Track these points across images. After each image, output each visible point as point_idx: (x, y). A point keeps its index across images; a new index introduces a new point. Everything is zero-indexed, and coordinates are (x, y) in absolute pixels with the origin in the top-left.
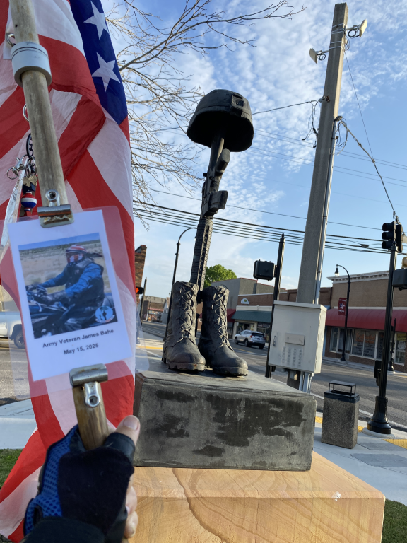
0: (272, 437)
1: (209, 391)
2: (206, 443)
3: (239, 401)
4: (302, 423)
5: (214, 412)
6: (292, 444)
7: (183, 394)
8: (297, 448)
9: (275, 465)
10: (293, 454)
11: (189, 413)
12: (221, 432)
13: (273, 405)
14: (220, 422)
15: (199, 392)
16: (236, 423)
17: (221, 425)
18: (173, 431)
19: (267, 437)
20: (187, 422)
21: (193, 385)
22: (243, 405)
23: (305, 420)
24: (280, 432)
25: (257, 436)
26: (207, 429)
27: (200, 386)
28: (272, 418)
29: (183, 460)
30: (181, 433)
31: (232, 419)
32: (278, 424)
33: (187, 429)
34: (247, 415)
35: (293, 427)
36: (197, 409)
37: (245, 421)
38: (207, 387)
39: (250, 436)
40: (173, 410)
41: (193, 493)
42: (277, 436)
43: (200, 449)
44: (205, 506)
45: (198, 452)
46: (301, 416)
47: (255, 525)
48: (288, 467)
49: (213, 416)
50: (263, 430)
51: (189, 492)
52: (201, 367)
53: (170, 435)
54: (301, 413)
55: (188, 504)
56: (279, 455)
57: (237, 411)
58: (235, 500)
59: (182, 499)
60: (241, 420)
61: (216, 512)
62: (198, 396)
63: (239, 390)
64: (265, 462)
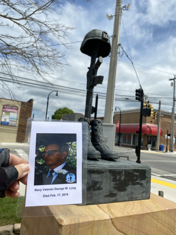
0: (135, 186)
1: (110, 168)
2: (109, 192)
3: (122, 172)
4: (146, 179)
6: (143, 188)
7: (99, 170)
8: (145, 190)
9: (136, 198)
10: (143, 192)
11: (102, 179)
12: (115, 186)
13: (135, 172)
14: (115, 181)
15: (106, 169)
16: (121, 181)
17: (115, 183)
18: (96, 188)
19: (133, 186)
20: (101, 183)
21: (102, 166)
22: (123, 173)
24: (138, 183)
25: (129, 186)
26: (110, 186)
27: (105, 166)
28: (135, 178)
29: (100, 201)
30: (99, 189)
31: (120, 179)
32: (137, 180)
33: (101, 186)
34: (125, 177)
35: (143, 181)
36: (105, 177)
37: (125, 179)
38: (108, 166)
39: (127, 187)
40: (96, 178)
41: (113, 216)
42: (137, 185)
43: (107, 194)
44: (118, 221)
45: (107, 196)
46: (146, 176)
47: (137, 226)
48: (142, 198)
49: (112, 179)
50: (132, 183)
51: (111, 215)
52: (100, 157)
53: (95, 190)
54: (146, 174)
55: (111, 221)
56: (138, 193)
57: (121, 176)
58: (129, 217)
59: (109, 219)
60: (123, 180)
61: (122, 223)
62: (105, 171)
63: (121, 166)
64: (133, 197)
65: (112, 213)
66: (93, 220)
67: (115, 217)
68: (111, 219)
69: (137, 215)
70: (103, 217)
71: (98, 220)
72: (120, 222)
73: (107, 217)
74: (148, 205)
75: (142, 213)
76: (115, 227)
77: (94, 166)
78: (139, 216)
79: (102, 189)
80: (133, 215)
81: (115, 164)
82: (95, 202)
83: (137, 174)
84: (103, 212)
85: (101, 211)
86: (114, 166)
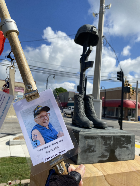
0: (122, 149)
1: (101, 135)
2: (102, 154)
3: (111, 137)
4: (131, 143)
5: (103, 142)
6: (128, 150)
7: (93, 136)
8: (130, 152)
9: (123, 159)
10: (129, 154)
11: (96, 143)
12: (106, 149)
13: (122, 138)
14: (106, 145)
15: (98, 136)
16: (111, 145)
17: (106, 146)
18: (91, 150)
19: (121, 149)
20: (95, 146)
21: (95, 133)
22: (112, 139)
23: (132, 142)
24: (124, 147)
25: (118, 149)
26: (102, 148)
27: (98, 133)
28: (122, 142)
29: (94, 161)
30: (93, 151)
31: (109, 144)
32: (124, 144)
33: (95, 149)
34: (114, 142)
35: (129, 145)
36: (98, 141)
37: (114, 143)
38: (100, 133)
39: (115, 149)
40: (90, 142)
41: (105, 173)
42: (124, 148)
43: (100, 156)
44: (110, 177)
45: (99, 157)
46: (131, 141)
47: (125, 182)
48: (128, 159)
49: (103, 143)
50: (119, 147)
51: (104, 172)
52: (93, 126)
53: (90, 152)
54: (131, 140)
55: (104, 178)
56: (125, 155)
57: (111, 141)
58: (119, 174)
59: (102, 176)
60: (112, 144)
61: (113, 179)
62: (98, 137)
63: (111, 133)
64: (121, 158)
65: (104, 171)
66: (90, 176)
67: (107, 174)
68: (104, 176)
69: (125, 172)
70: (98, 174)
71: (94, 177)
72: (111, 178)
73: (101, 174)
74: (134, 165)
75: (129, 171)
76: (108, 182)
77: (89, 133)
78: (127, 173)
79: (95, 151)
80: (121, 172)
81: (106, 132)
82: (90, 162)
83: (124, 139)
84: (97, 170)
85: (95, 169)
86: (105, 133)
